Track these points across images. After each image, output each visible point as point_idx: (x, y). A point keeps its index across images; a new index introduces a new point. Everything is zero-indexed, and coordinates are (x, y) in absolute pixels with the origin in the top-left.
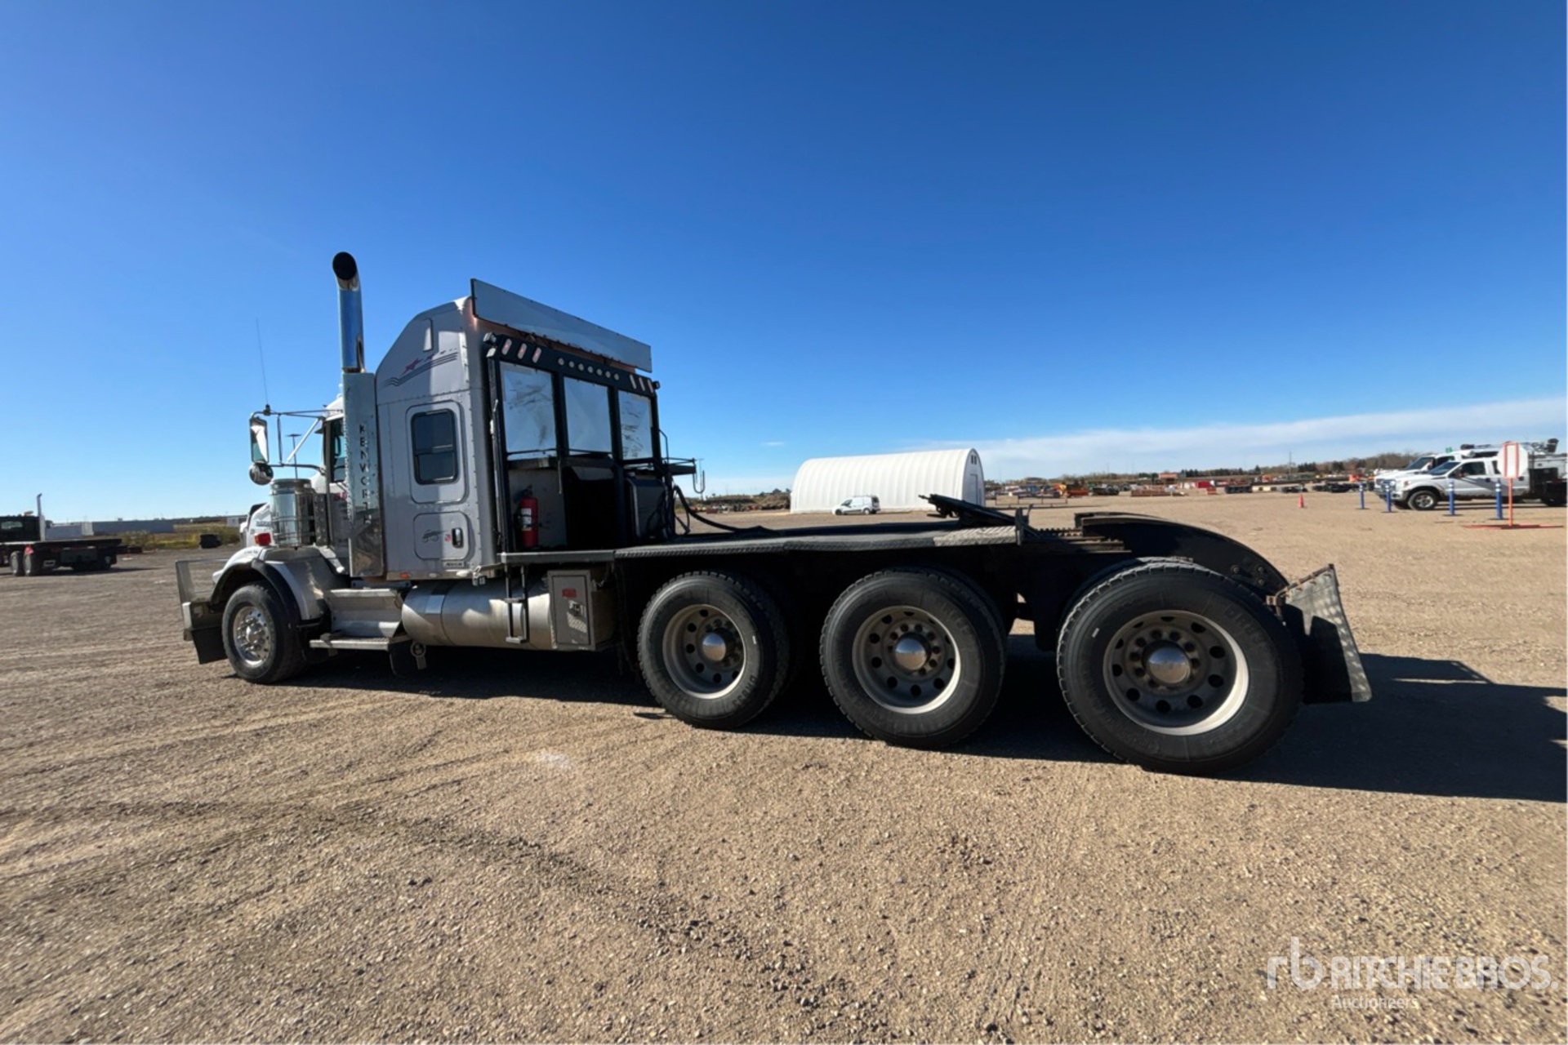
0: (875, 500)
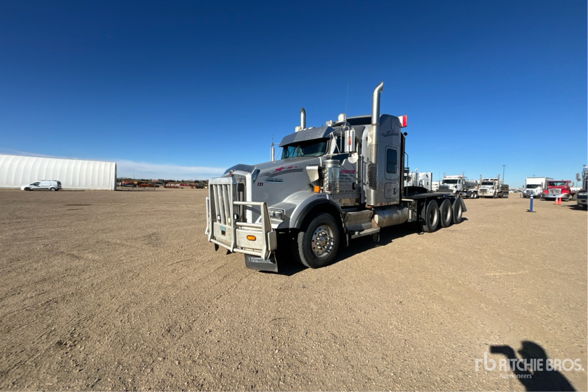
0: (59, 183)
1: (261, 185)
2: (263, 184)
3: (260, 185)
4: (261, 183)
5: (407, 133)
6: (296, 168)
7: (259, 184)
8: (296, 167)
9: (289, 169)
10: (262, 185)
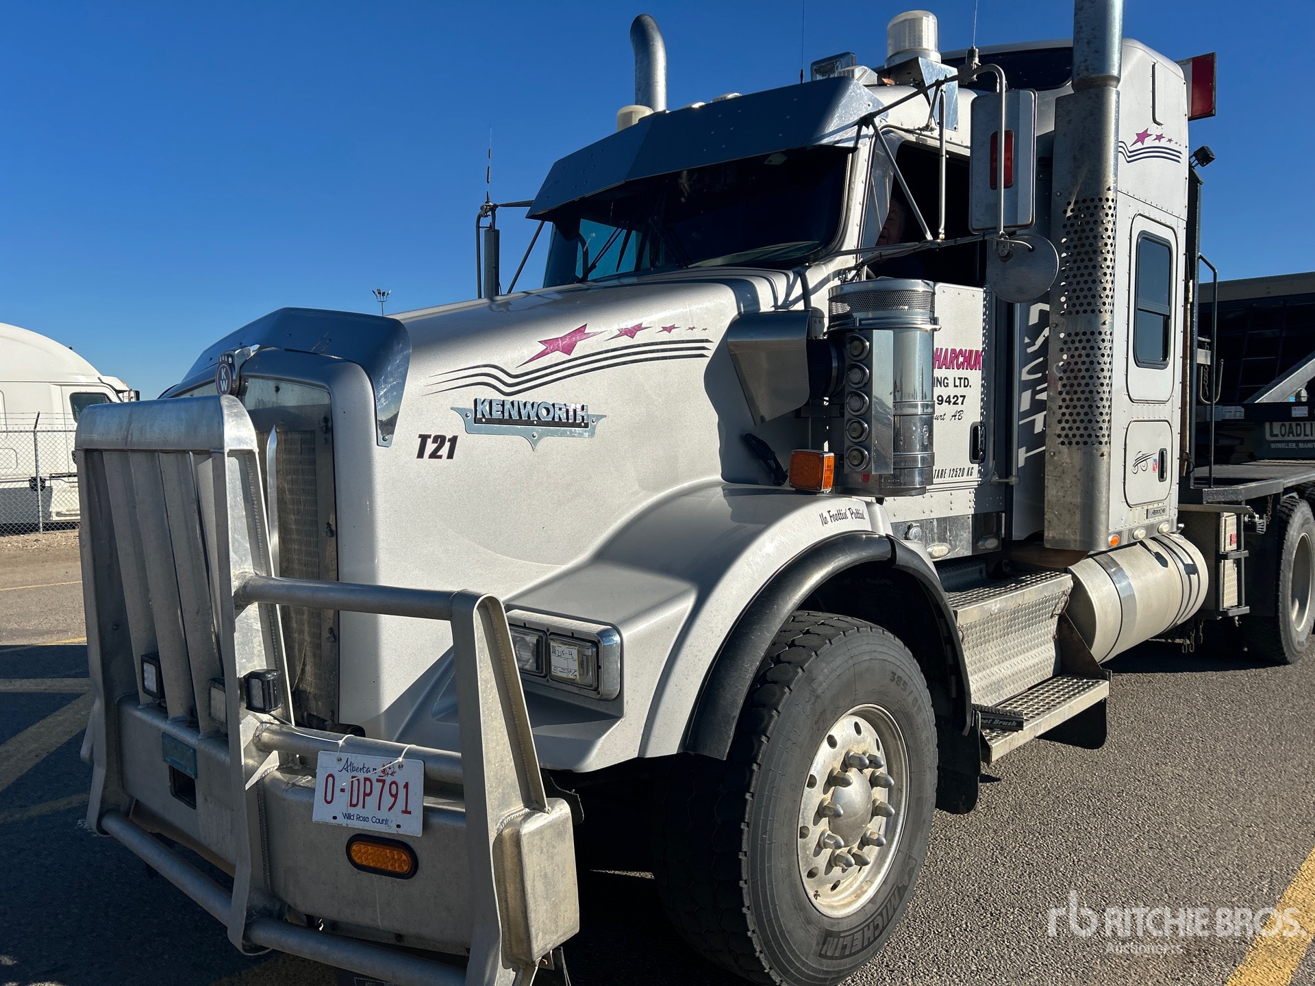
1: (444, 451)
2: (454, 440)
3: (434, 455)
4: (440, 440)
5: (1214, 150)
6: (666, 336)
7: (430, 447)
8: (669, 329)
9: (625, 341)
10: (450, 456)
